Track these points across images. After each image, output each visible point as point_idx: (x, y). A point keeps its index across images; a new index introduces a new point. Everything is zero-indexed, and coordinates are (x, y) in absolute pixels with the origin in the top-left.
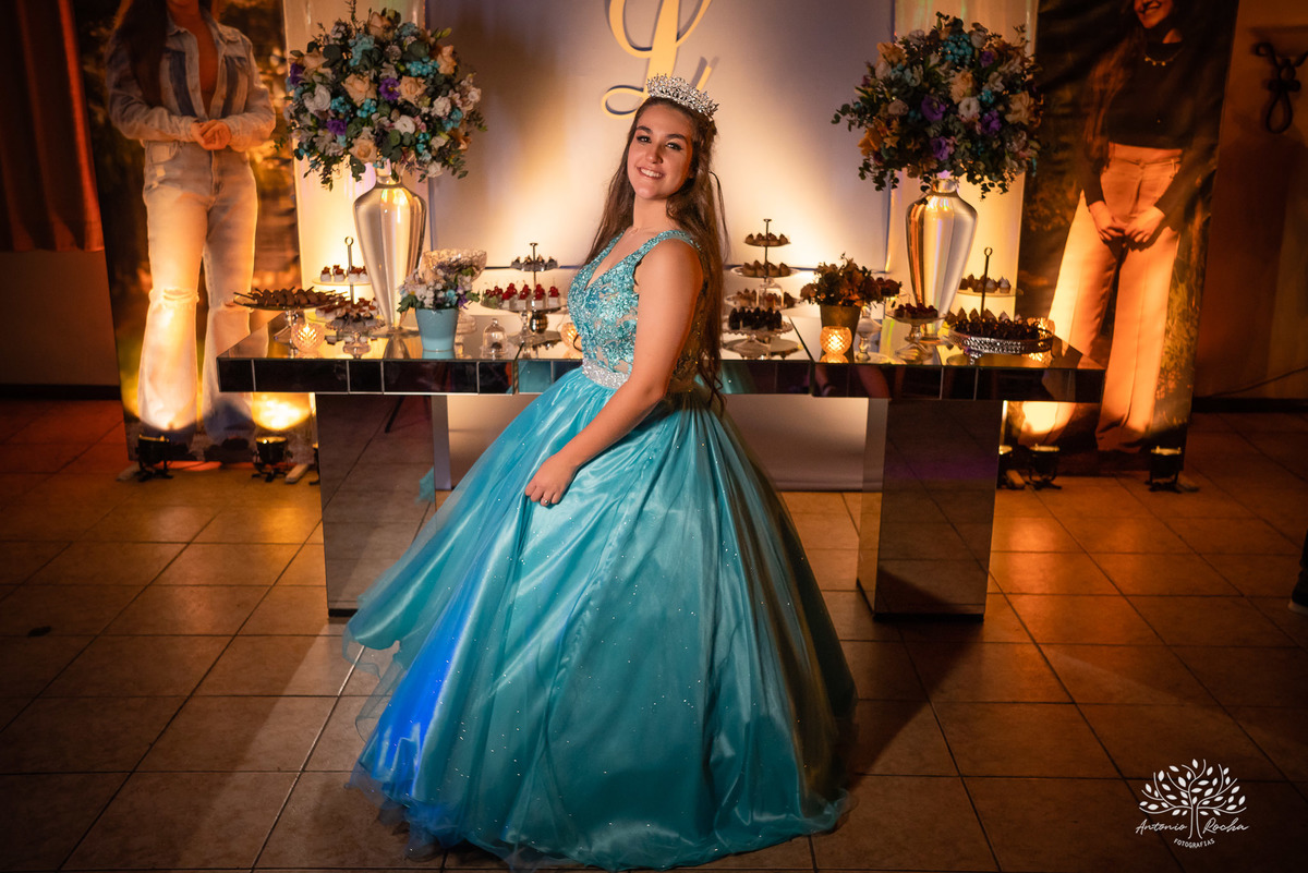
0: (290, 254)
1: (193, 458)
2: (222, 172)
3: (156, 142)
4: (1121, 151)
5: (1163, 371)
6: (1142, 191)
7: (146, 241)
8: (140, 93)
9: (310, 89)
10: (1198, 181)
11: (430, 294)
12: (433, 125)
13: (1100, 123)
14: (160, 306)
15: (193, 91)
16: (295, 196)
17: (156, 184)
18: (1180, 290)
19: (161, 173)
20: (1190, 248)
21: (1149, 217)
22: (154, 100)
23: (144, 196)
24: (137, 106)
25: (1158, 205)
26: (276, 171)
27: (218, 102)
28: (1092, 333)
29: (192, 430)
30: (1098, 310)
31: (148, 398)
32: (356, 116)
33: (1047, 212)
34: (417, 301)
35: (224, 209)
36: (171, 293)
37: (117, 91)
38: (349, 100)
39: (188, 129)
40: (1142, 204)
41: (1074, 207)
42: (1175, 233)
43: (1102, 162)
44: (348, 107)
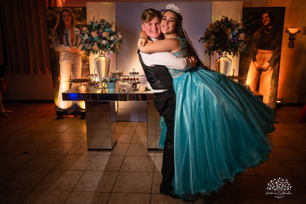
0: (88, 73)
1: (68, 115)
2: (75, 57)
3: (62, 51)
4: (260, 51)
5: (270, 97)
6: (265, 59)
7: (60, 71)
8: (59, 42)
9: (83, 35)
10: (277, 57)
11: (109, 79)
12: (111, 42)
13: (255, 45)
14: (62, 84)
15: (69, 41)
16: (89, 62)
17: (62, 60)
18: (273, 80)
19: (63, 57)
20: (275, 71)
21: (266, 65)
22: (62, 43)
23: (60, 62)
24: (58, 44)
25: (268, 62)
26: (85, 57)
27: (74, 43)
28: (254, 89)
29: (68, 109)
30: (256, 84)
31: (60, 102)
32: (94, 40)
33: (244, 64)
34: (106, 80)
35: (75, 64)
36: (64, 81)
37: (55, 42)
38: (92, 37)
39: (68, 49)
40: (265, 62)
41: (250, 63)
42: (272, 68)
43: (256, 53)
44: (92, 39)
